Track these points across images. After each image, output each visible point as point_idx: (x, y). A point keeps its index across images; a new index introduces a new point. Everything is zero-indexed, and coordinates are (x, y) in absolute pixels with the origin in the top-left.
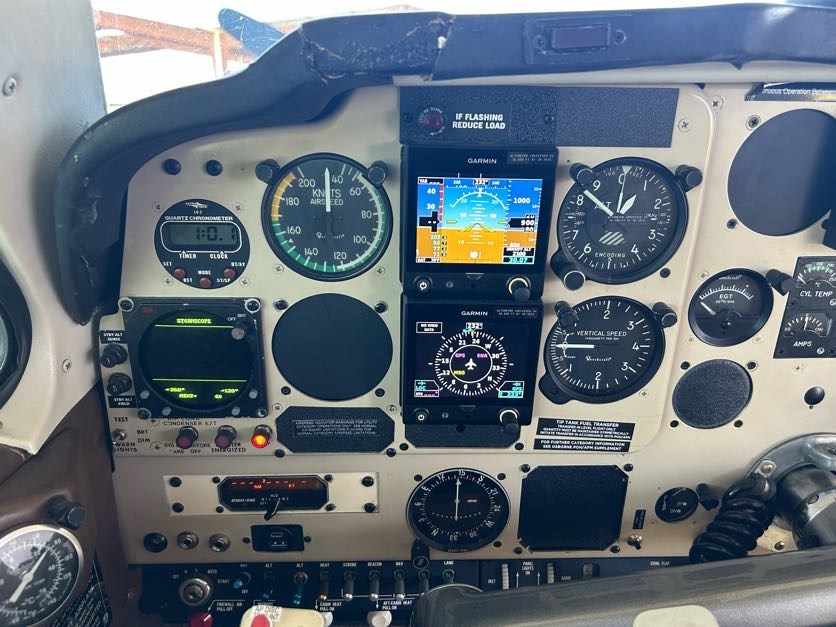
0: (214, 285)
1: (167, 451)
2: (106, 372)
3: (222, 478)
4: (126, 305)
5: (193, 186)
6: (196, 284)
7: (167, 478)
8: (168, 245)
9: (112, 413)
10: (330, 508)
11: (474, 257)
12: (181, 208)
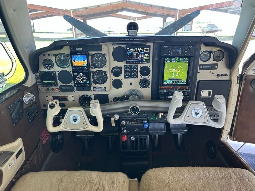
0: (50, 69)
1: (46, 91)
2: (38, 80)
3: (53, 96)
4: (39, 72)
5: (47, 57)
6: (48, 69)
7: (46, 96)
8: (44, 64)
9: (38, 86)
10: (68, 100)
11: (80, 65)
12: (45, 60)
